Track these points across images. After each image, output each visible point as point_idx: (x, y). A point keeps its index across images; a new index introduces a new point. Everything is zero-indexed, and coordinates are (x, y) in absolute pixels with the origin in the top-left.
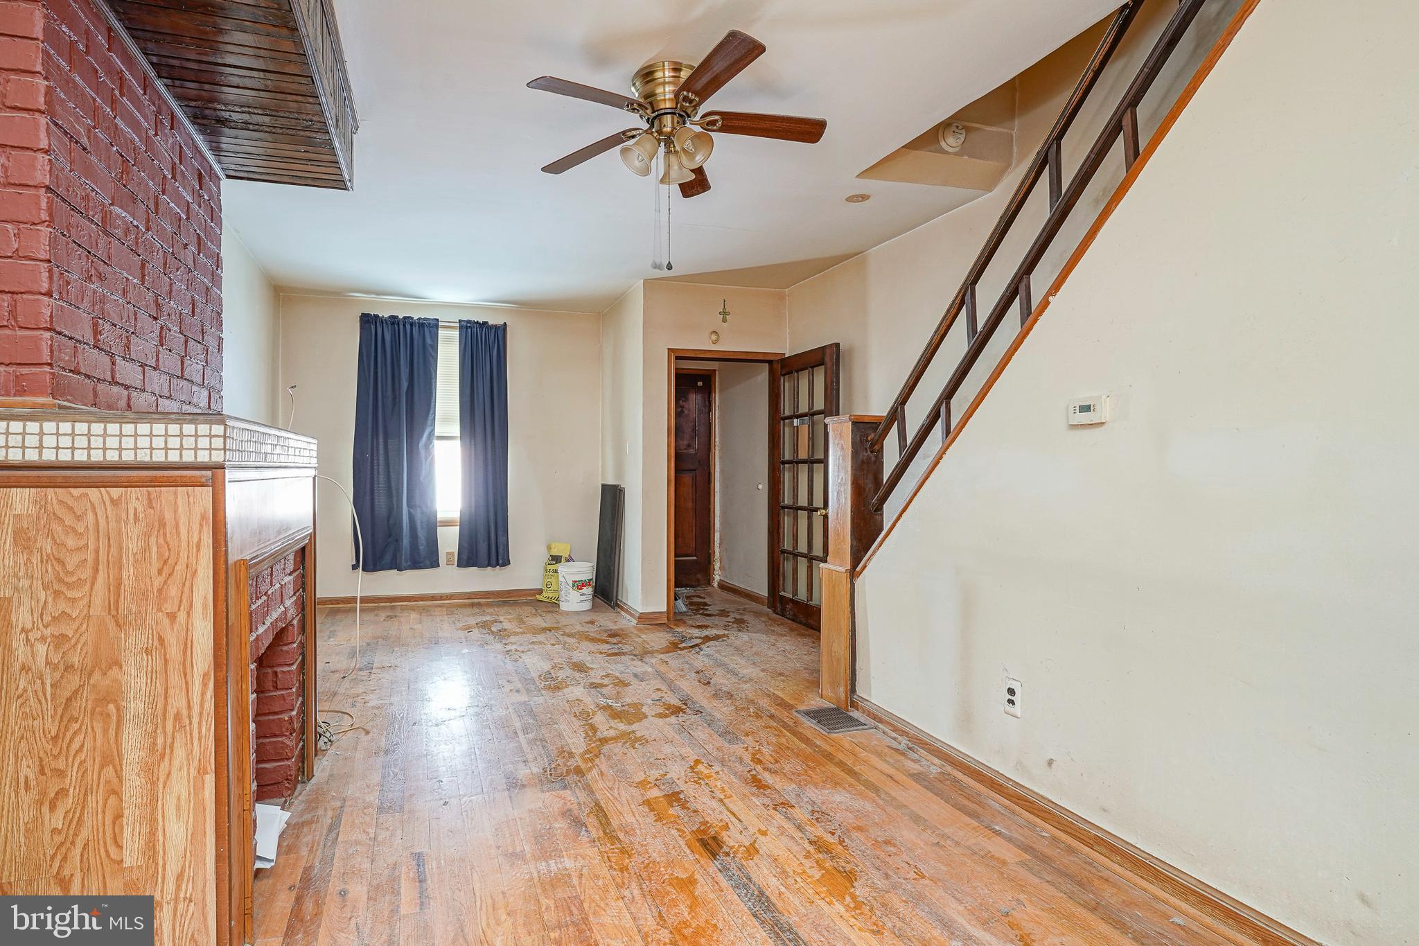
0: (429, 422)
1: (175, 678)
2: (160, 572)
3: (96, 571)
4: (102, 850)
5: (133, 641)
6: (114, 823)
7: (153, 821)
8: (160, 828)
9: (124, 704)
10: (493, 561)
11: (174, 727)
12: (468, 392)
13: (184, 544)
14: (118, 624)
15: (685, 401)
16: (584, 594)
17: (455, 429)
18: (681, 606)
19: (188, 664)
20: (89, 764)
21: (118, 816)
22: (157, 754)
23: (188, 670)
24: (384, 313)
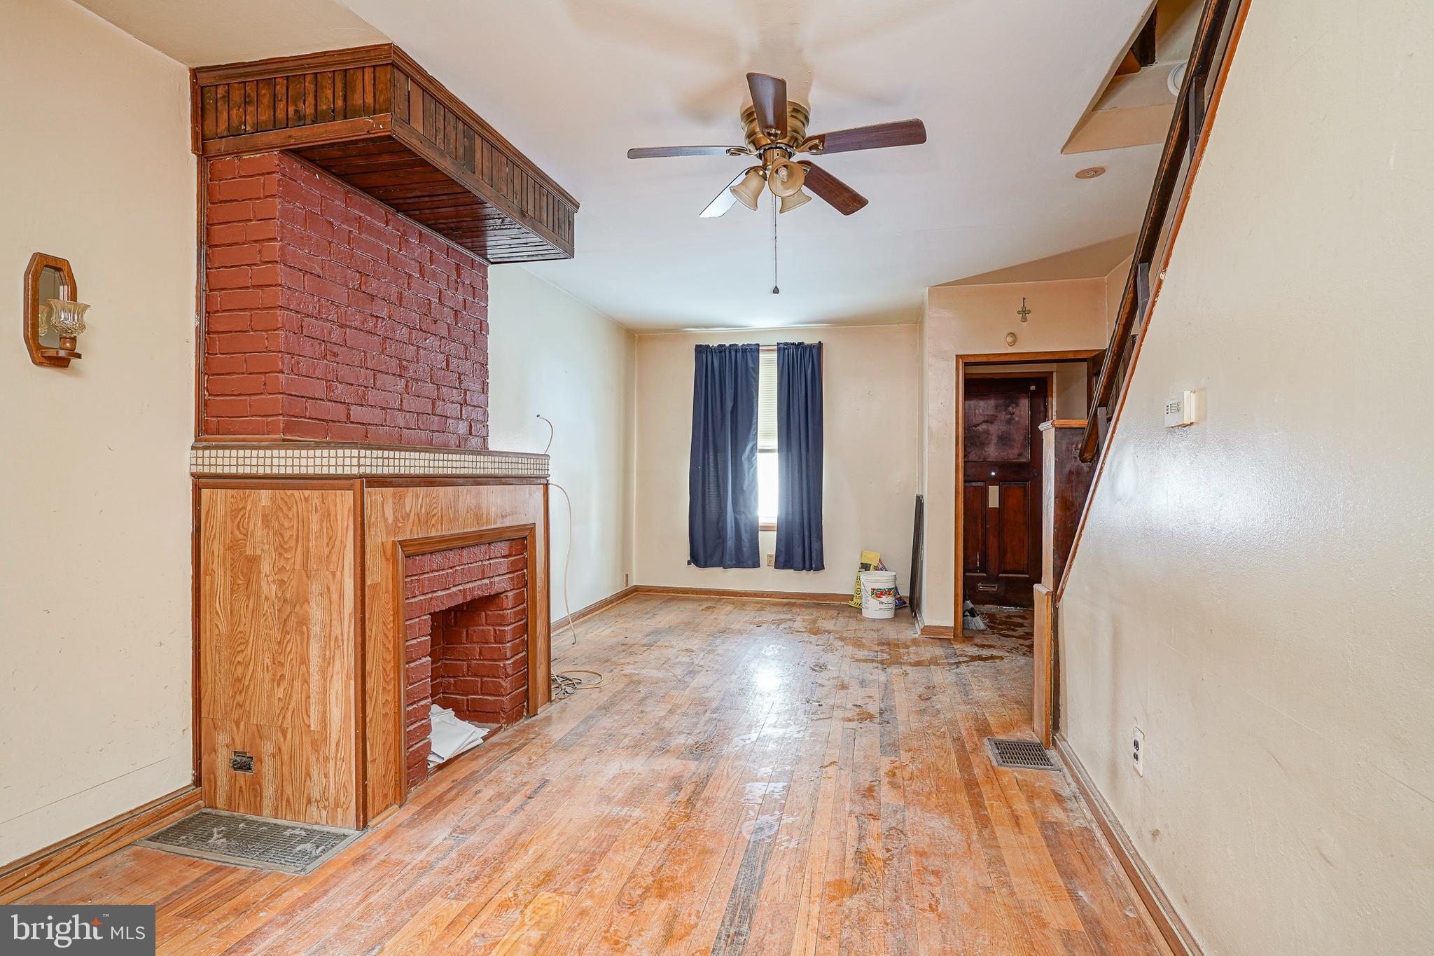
0: (751, 437)
1: (335, 615)
2: (328, 544)
3: (297, 541)
4: (301, 718)
5: (315, 588)
6: (306, 701)
7: (324, 704)
8: (328, 709)
9: (310, 626)
10: (807, 565)
11: (335, 646)
12: (785, 409)
13: (340, 527)
14: (307, 576)
15: (1015, 407)
16: (883, 603)
17: (773, 443)
18: (979, 623)
19: (342, 606)
20: (294, 661)
21: (308, 697)
22: (327, 661)
23: (342, 610)
24: (714, 343)
